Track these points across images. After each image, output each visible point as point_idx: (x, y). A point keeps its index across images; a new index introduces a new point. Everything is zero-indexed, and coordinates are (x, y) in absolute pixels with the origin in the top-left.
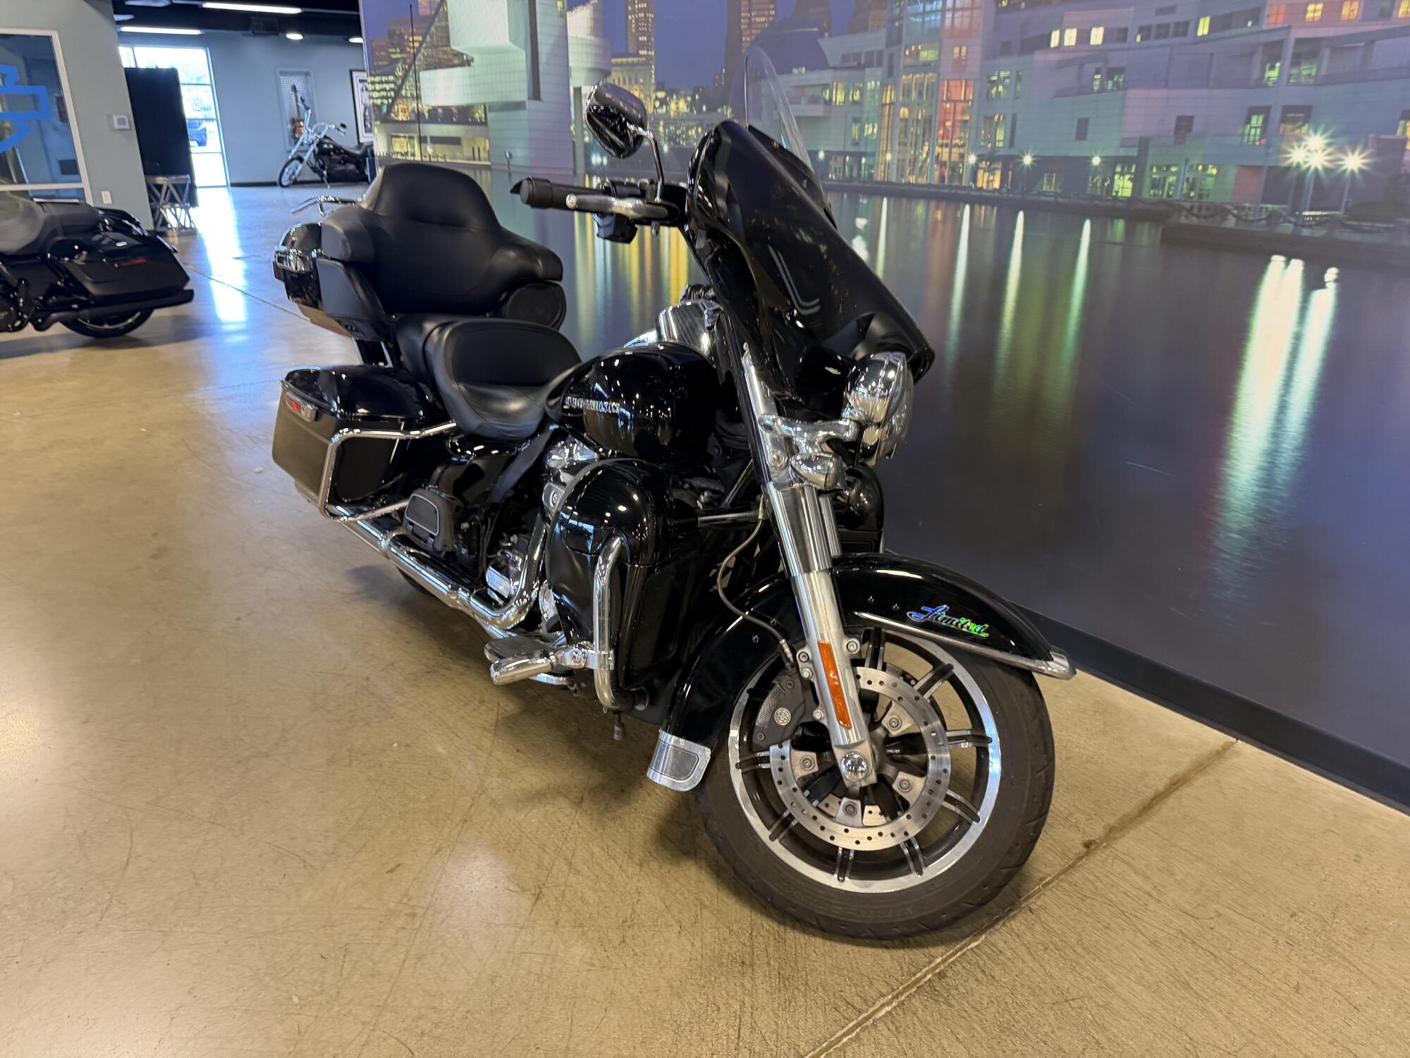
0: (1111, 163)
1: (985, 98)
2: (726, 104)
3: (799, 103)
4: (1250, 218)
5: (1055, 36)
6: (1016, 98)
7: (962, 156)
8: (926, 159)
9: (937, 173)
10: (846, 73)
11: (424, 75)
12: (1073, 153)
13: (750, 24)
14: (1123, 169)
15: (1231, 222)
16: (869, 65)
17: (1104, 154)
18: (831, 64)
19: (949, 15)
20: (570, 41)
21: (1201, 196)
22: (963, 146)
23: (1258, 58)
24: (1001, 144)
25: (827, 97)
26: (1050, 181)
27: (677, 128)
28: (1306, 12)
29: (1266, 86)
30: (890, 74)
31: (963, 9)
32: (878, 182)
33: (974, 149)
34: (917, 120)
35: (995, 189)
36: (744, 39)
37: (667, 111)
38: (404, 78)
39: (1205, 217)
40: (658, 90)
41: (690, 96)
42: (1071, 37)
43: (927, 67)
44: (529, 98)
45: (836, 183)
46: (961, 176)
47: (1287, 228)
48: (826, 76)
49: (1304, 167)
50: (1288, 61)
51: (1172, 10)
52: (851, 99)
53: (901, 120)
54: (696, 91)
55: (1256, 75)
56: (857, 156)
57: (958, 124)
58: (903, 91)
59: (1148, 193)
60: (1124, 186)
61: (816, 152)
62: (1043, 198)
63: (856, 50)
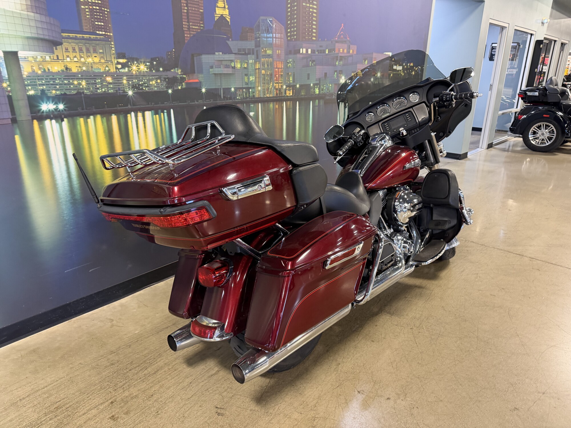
0: (314, 85)
1: (286, 67)
2: (177, 67)
3: (220, 67)
5: (301, 50)
6: (294, 67)
7: (282, 86)
8: (272, 88)
9: (275, 93)
10: (240, 56)
12: (307, 83)
13: (189, 28)
14: (316, 86)
15: (334, 96)
16: (250, 54)
17: (313, 83)
18: (234, 52)
19: (274, 39)
21: (329, 91)
22: (282, 83)
23: (335, 59)
24: (291, 82)
25: (233, 65)
26: (303, 92)
27: (139, 81)
28: (340, 50)
29: (336, 66)
30: (257, 58)
31: (278, 38)
32: (256, 98)
33: (285, 84)
34: (268, 74)
35: (291, 95)
36: (185, 35)
37: (129, 71)
39: (330, 96)
40: (119, 58)
41: (148, 62)
42: (304, 50)
43: (269, 56)
45: (241, 100)
46: (282, 92)
48: (232, 57)
49: (342, 83)
50: (339, 60)
51: (322, 47)
52: (243, 66)
53: (263, 74)
54: (153, 60)
55: (335, 63)
56: (248, 88)
57: (280, 76)
58: (262, 64)
59: (321, 92)
60: (317, 91)
61: (230, 89)
62: (302, 97)
63: (244, 47)
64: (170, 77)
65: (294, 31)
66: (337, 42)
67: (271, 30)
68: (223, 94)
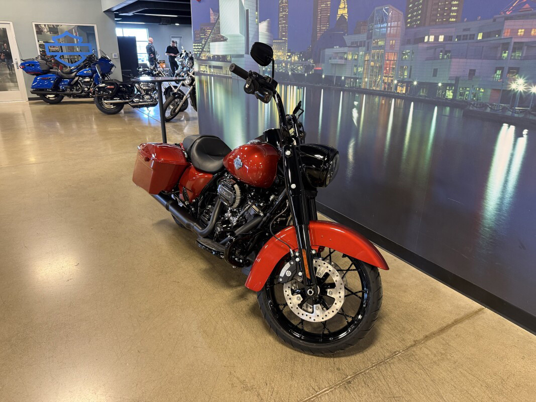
0: (445, 86)
1: (401, 59)
2: (311, 58)
3: (336, 59)
4: (496, 109)
5: (426, 38)
6: (412, 60)
7: (392, 81)
8: (379, 81)
9: (383, 86)
10: (352, 49)
11: (211, 44)
12: (431, 81)
13: (320, 30)
14: (449, 88)
15: (488, 110)
16: (361, 46)
17: (443, 82)
18: (348, 45)
19: (389, 29)
20: (260, 33)
21: (477, 100)
22: (392, 77)
23: (500, 48)
24: (406, 77)
25: (346, 57)
26: (423, 91)
27: (294, 66)
28: (518, 32)
29: (503, 59)
30: (368, 50)
31: (394, 27)
32: (362, 89)
33: (396, 79)
34: (377, 67)
35: (403, 93)
36: (318, 35)
37: (291, 60)
38: (205, 44)
39: (479, 108)
40: (288, 52)
41: (299, 55)
42: (432, 38)
43: (381, 47)
44: (245, 53)
45: (348, 89)
46: (391, 88)
47: (509, 113)
48: (345, 49)
49: (516, 90)
50: (511, 50)
51: (469, 30)
52: (354, 58)
53: (371, 66)
54: (301, 53)
55: (499, 55)
56: (355, 79)
57: (391, 69)
58: (372, 56)
59: (459, 97)
60: (450, 95)
61: (341, 77)
62: (420, 98)
63: (356, 41)
64: (307, 65)
65: (417, 16)
66: (507, 18)
67: (386, 19)
68: (336, 81)
